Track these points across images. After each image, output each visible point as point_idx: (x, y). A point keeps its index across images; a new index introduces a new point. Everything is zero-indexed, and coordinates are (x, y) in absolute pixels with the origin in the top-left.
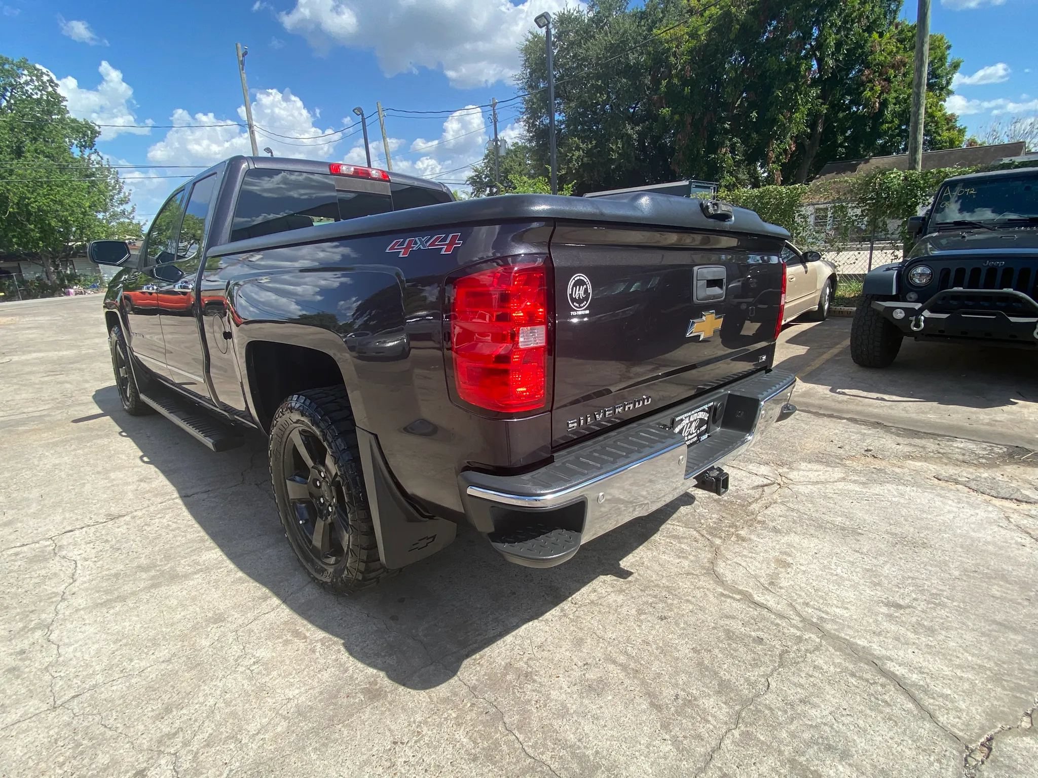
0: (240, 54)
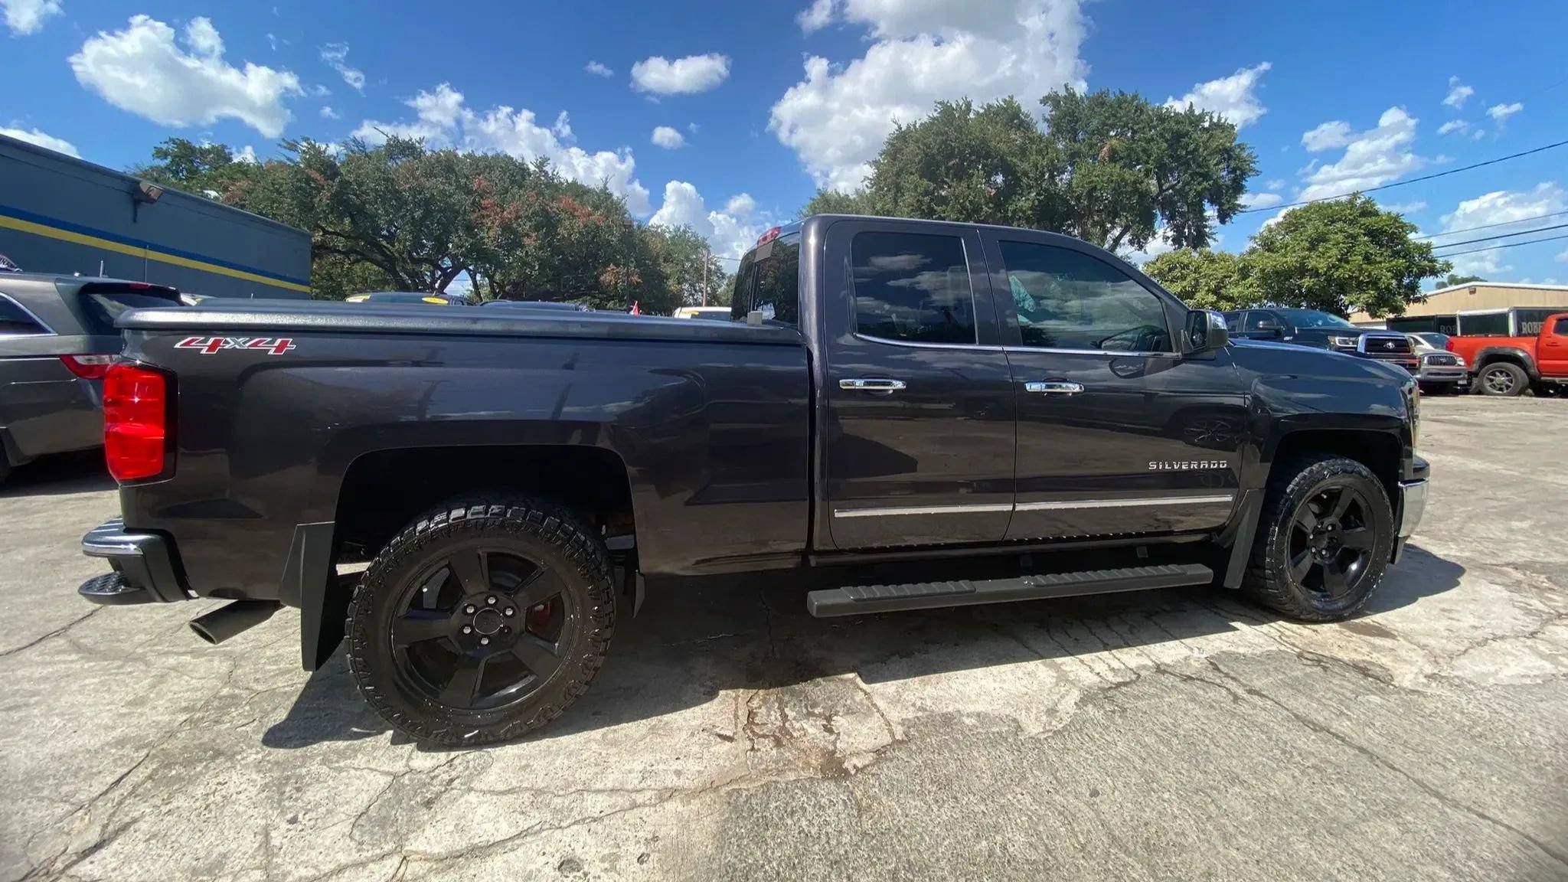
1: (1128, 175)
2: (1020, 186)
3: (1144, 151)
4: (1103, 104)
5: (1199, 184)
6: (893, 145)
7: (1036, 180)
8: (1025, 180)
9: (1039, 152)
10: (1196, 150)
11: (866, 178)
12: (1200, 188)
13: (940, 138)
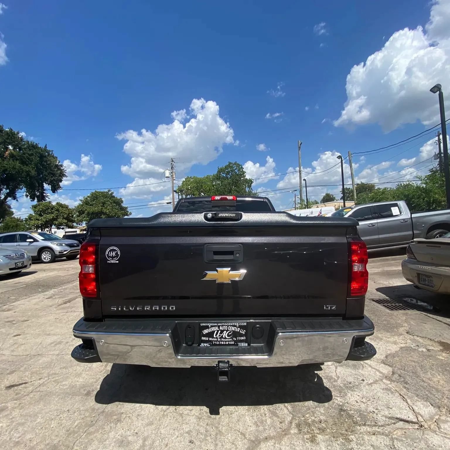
0: (299, 144)
10: (50, 164)
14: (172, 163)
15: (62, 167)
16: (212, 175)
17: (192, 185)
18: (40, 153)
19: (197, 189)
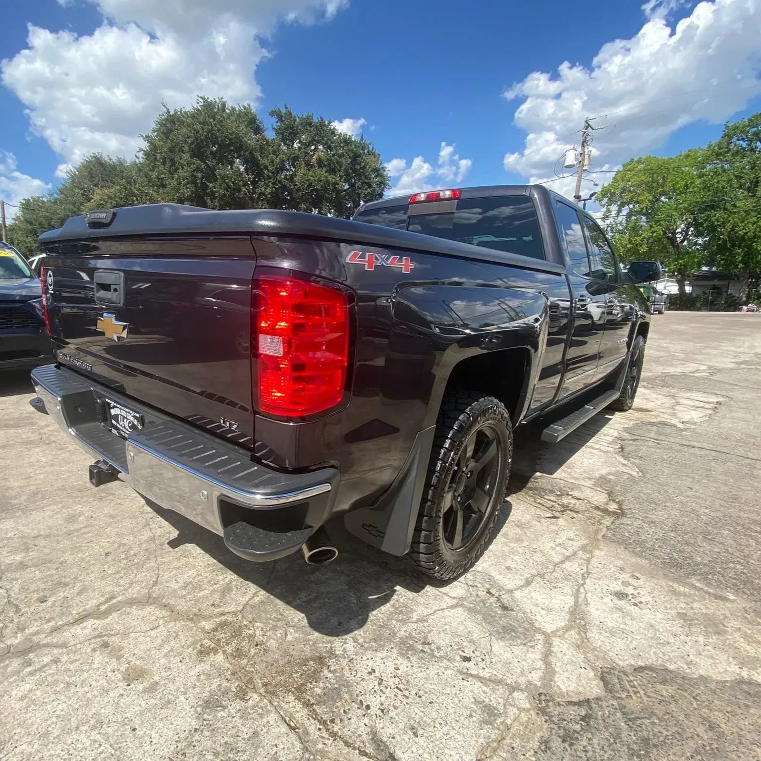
1: (331, 178)
2: (264, 177)
3: (338, 163)
4: (310, 124)
5: (366, 189)
6: (165, 125)
7: (273, 173)
8: (266, 172)
9: (274, 152)
10: (365, 167)
11: (141, 150)
12: (366, 192)
13: (207, 128)
14: (585, 133)
15: (384, 171)
16: (705, 147)
17: (636, 180)
18: (352, 151)
19: (650, 189)
